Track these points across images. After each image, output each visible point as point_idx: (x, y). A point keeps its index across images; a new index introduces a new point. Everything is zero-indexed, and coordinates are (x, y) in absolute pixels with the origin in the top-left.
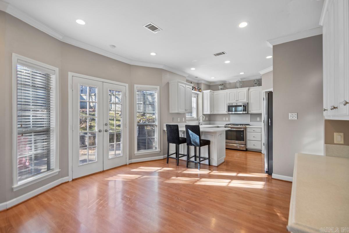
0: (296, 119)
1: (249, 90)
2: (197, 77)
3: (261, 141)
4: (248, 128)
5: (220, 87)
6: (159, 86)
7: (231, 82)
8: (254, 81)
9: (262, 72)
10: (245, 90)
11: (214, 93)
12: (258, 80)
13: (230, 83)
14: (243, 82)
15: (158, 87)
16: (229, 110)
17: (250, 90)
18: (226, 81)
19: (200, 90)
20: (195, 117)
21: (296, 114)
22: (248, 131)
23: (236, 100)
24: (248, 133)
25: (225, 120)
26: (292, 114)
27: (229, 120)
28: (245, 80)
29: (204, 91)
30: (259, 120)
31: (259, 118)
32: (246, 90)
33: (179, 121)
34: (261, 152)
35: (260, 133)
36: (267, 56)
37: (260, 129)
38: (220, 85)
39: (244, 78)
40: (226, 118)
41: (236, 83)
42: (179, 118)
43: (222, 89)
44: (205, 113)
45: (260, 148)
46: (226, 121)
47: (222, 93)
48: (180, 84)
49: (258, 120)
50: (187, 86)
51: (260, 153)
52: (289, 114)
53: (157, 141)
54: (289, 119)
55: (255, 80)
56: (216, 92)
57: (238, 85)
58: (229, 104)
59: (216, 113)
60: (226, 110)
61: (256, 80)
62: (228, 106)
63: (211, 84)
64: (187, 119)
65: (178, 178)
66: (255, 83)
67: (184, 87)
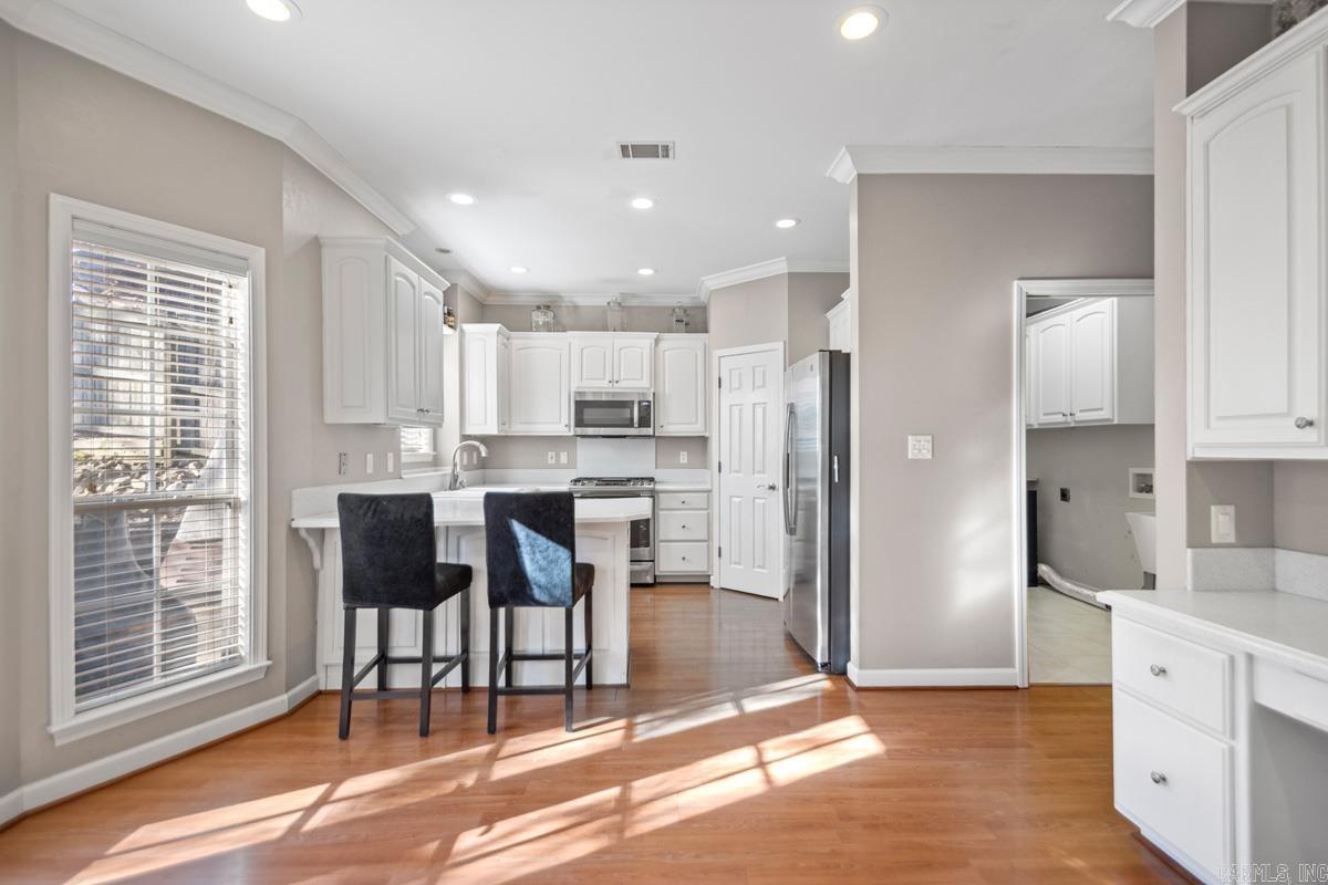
0: (930, 456)
1: (657, 341)
2: (447, 251)
3: (708, 540)
4: (661, 495)
5: (539, 318)
6: (263, 251)
7: (581, 301)
8: (670, 312)
9: (713, 282)
10: (644, 340)
11: (508, 339)
12: (685, 311)
13: (576, 307)
14: (630, 308)
15: (258, 255)
16: (579, 423)
17: (663, 345)
18: (560, 297)
19: (451, 319)
20: (422, 451)
21: (929, 438)
22: (661, 507)
23: (608, 377)
24: (661, 512)
25: (553, 461)
26: (919, 438)
27: (572, 464)
28: (634, 302)
29: (468, 327)
30: (686, 461)
31: (686, 453)
32: (648, 341)
33: (370, 470)
34: (708, 583)
35: (705, 512)
36: (781, 219)
37: (705, 494)
38: (539, 308)
39: (634, 296)
40: (558, 456)
41: (603, 310)
42: (370, 456)
43: (548, 328)
44: (470, 431)
45: (705, 569)
46: (558, 466)
47: (544, 347)
48: (396, 265)
49: (682, 461)
50: (427, 286)
51: (704, 588)
52: (910, 438)
53: (242, 603)
54: (910, 457)
55: (677, 310)
56: (519, 339)
57: (614, 317)
58: (579, 393)
59: (518, 429)
60: (565, 421)
61: (680, 308)
62: (577, 402)
63: (491, 300)
64: (404, 460)
65: (501, 827)
66: (677, 321)
67: (414, 287)
